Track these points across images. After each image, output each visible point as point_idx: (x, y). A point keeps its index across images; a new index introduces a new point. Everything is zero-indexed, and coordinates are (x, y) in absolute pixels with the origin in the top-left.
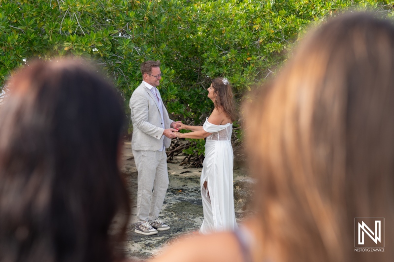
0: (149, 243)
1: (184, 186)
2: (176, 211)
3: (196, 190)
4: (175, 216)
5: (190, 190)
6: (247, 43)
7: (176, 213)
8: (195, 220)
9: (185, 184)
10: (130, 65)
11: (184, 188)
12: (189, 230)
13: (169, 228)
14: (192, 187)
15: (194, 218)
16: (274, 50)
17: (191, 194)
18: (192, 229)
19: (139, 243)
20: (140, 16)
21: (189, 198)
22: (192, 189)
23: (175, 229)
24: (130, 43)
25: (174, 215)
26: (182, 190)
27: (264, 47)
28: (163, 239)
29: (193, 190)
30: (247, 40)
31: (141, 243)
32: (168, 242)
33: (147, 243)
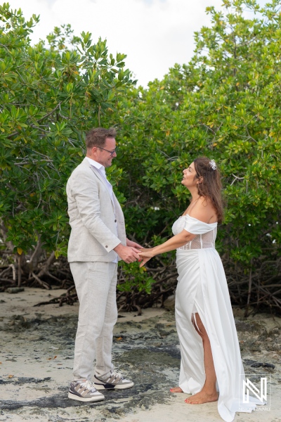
0: (113, 408)
1: (122, 332)
2: (133, 361)
3: (140, 337)
4: (134, 369)
5: (133, 337)
6: (202, 142)
7: (133, 363)
8: (164, 372)
9: (123, 330)
10: (63, 159)
11: (124, 334)
12: (163, 387)
13: (132, 384)
14: (135, 333)
15: (162, 369)
16: (240, 150)
17: (136, 342)
18: (166, 384)
19: (97, 407)
20: (80, 91)
21: (136, 346)
22: (135, 335)
23: (141, 386)
24: (65, 127)
25: (131, 366)
26: (122, 337)
27: (226, 147)
28: (132, 401)
29: (137, 337)
30: (202, 140)
31: (100, 407)
32: (141, 405)
33: (110, 408)
